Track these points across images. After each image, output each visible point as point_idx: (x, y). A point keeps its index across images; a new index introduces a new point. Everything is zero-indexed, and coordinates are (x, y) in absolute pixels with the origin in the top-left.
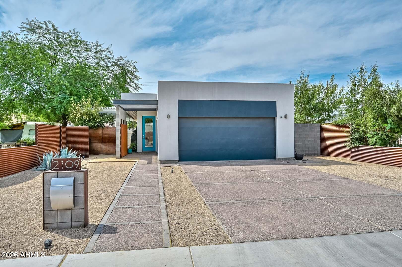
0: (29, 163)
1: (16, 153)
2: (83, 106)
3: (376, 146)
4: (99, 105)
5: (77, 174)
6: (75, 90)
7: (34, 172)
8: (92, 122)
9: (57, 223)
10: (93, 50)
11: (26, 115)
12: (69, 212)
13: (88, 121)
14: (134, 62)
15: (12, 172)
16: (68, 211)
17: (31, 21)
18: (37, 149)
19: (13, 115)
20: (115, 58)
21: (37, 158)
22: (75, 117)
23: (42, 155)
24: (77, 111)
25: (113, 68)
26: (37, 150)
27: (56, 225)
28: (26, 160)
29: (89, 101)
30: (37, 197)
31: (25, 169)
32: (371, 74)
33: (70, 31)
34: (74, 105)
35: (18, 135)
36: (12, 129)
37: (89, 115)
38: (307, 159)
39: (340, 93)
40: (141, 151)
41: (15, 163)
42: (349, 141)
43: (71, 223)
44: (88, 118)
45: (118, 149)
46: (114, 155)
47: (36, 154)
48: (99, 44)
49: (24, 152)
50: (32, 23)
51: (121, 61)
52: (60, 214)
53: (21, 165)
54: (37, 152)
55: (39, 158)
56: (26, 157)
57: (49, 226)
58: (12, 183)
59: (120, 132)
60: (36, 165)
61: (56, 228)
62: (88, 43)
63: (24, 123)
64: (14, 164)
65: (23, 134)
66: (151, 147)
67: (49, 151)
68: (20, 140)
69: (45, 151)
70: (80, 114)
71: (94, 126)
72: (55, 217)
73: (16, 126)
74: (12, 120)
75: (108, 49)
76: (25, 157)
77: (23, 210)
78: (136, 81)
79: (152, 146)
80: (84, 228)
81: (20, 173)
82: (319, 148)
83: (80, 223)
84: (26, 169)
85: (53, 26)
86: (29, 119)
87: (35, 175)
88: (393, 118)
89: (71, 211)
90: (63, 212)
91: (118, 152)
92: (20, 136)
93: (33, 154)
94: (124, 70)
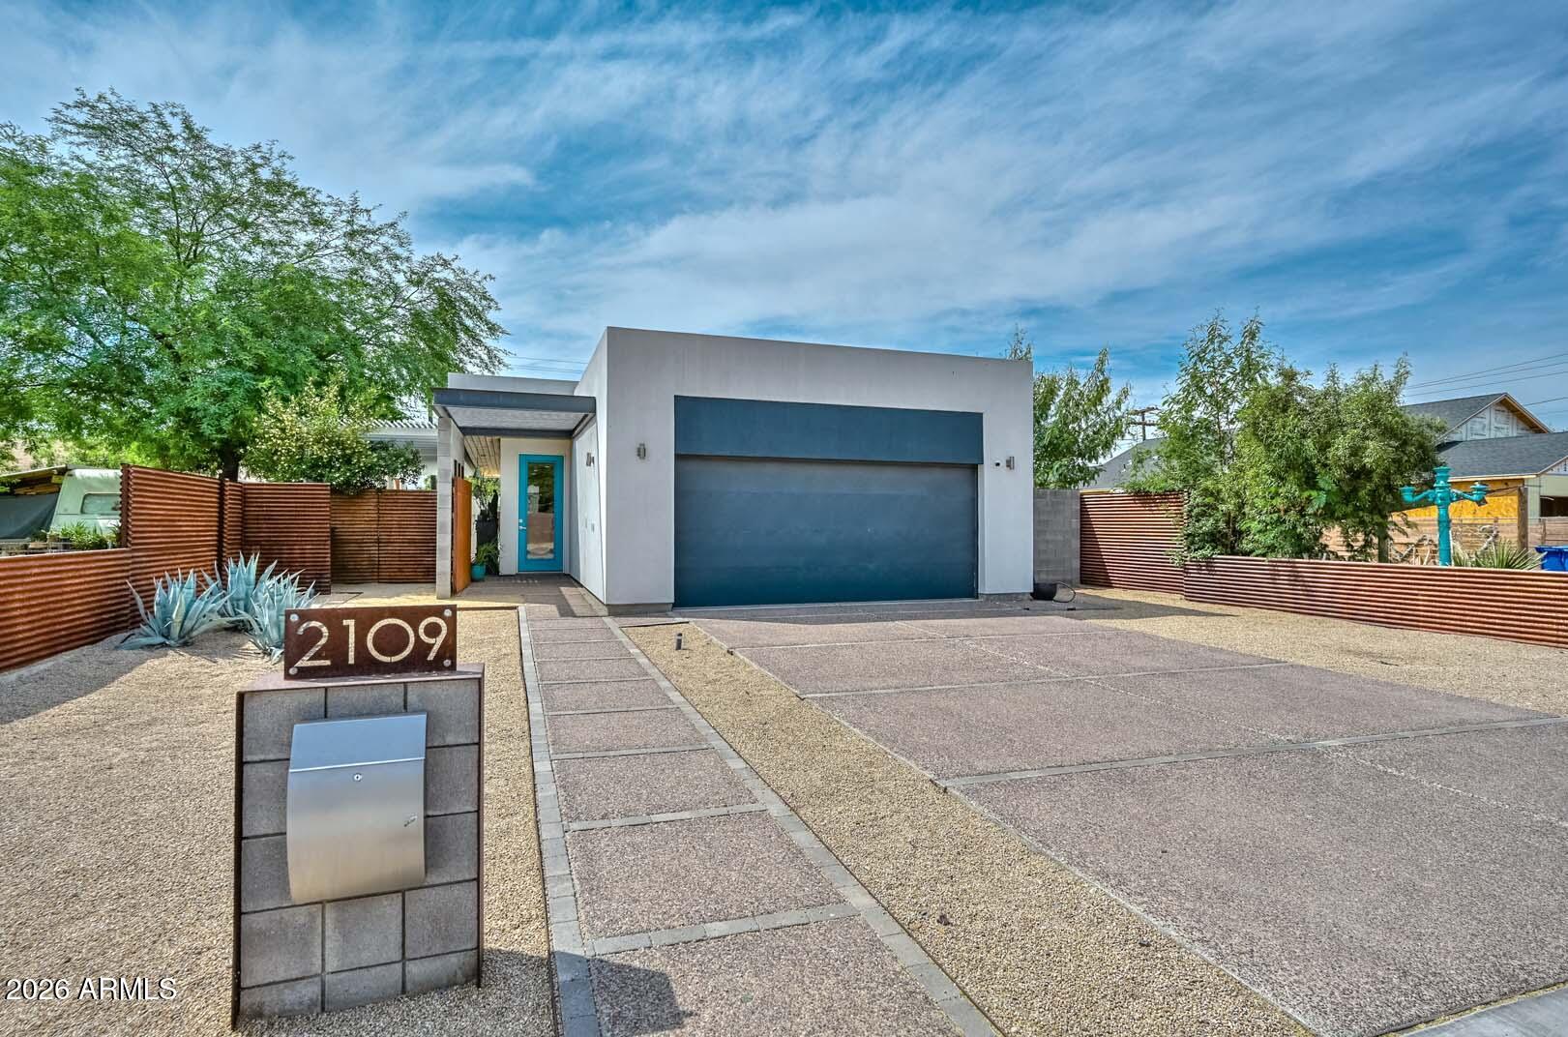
0: (93, 619)
1: (33, 579)
2: (306, 412)
3: (1271, 557)
4: (368, 410)
5: (440, 691)
6: (276, 354)
7: (114, 655)
8: (339, 468)
9: (317, 979)
10: (341, 226)
11: (70, 444)
12: (391, 907)
13: (324, 466)
14: (485, 278)
15: (12, 658)
16: (385, 901)
17: (96, 97)
18: (128, 564)
19: (20, 442)
20: (417, 258)
21: (126, 599)
22: (277, 451)
23: (151, 587)
24: (283, 430)
25: (410, 292)
26: (126, 568)
27: (309, 991)
28: (79, 608)
29: (331, 396)
30: (152, 782)
31: (71, 645)
32: (1242, 343)
33: (257, 148)
34: (273, 404)
35: (35, 514)
36: (11, 494)
37: (330, 444)
38: (1071, 597)
39: (1119, 403)
40: (514, 571)
41: (29, 618)
42: (1178, 541)
43: (404, 964)
44: (325, 456)
45: (443, 565)
46: (429, 585)
47: (126, 583)
48: (362, 205)
49: (70, 575)
50: (102, 106)
51: (438, 268)
52: (340, 923)
53: (58, 627)
54: (124, 574)
55: (138, 597)
56: (81, 594)
57: (269, 999)
58: (11, 709)
59: (450, 506)
60: (125, 625)
61: (312, 1004)
62: (322, 198)
63: (63, 472)
64: (23, 624)
65: (59, 509)
66: (549, 560)
67: (181, 569)
68: (43, 531)
69: (164, 571)
70: (297, 440)
71: (347, 482)
72: (306, 944)
73: (29, 481)
74: (13, 459)
75: (392, 225)
76: (76, 595)
77: (83, 869)
78: (489, 342)
79: (551, 556)
80: (479, 986)
81: (52, 663)
82: (1076, 564)
83: (454, 960)
84: (77, 643)
85: (188, 126)
86: (83, 458)
87: (122, 669)
88: (1338, 473)
89: (401, 898)
90: (355, 909)
91: (444, 573)
92: (44, 516)
93: (110, 583)
94: (447, 302)
